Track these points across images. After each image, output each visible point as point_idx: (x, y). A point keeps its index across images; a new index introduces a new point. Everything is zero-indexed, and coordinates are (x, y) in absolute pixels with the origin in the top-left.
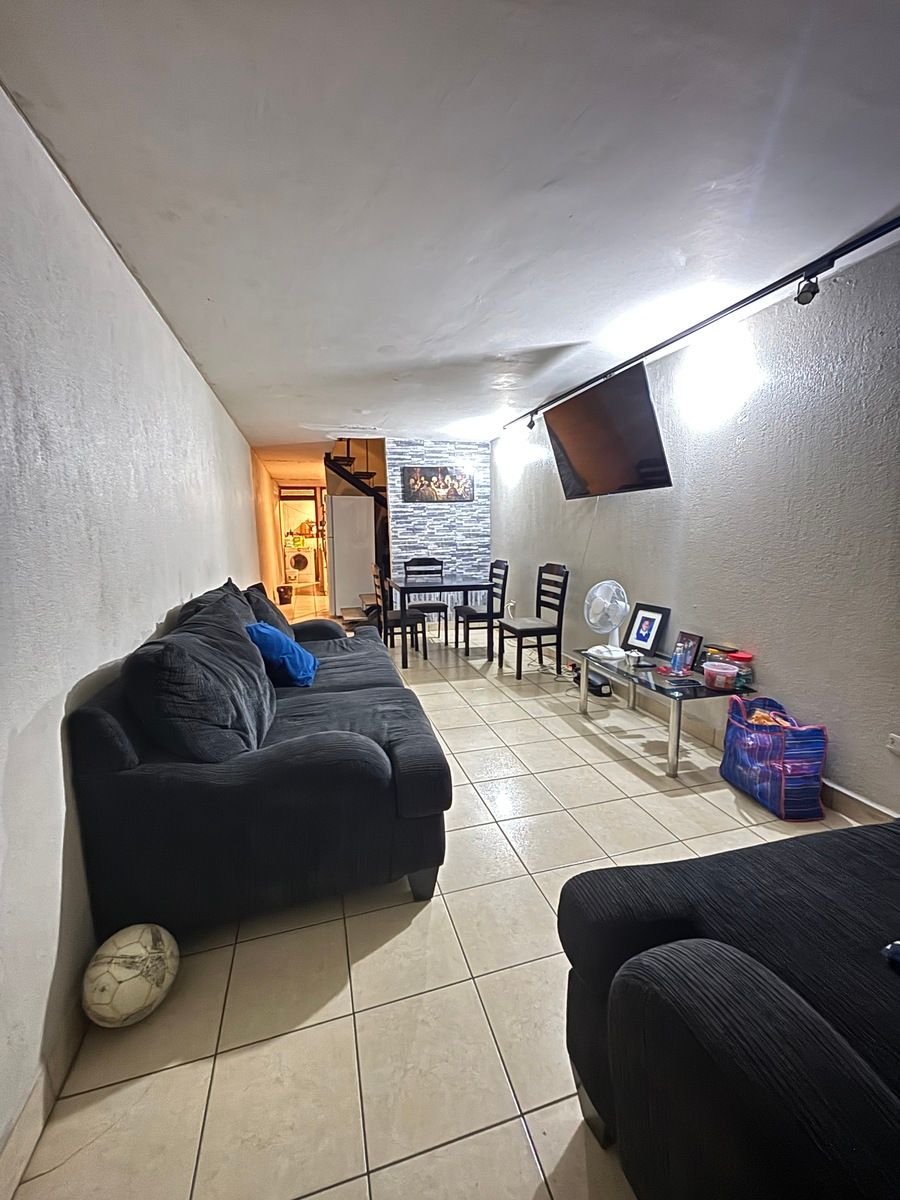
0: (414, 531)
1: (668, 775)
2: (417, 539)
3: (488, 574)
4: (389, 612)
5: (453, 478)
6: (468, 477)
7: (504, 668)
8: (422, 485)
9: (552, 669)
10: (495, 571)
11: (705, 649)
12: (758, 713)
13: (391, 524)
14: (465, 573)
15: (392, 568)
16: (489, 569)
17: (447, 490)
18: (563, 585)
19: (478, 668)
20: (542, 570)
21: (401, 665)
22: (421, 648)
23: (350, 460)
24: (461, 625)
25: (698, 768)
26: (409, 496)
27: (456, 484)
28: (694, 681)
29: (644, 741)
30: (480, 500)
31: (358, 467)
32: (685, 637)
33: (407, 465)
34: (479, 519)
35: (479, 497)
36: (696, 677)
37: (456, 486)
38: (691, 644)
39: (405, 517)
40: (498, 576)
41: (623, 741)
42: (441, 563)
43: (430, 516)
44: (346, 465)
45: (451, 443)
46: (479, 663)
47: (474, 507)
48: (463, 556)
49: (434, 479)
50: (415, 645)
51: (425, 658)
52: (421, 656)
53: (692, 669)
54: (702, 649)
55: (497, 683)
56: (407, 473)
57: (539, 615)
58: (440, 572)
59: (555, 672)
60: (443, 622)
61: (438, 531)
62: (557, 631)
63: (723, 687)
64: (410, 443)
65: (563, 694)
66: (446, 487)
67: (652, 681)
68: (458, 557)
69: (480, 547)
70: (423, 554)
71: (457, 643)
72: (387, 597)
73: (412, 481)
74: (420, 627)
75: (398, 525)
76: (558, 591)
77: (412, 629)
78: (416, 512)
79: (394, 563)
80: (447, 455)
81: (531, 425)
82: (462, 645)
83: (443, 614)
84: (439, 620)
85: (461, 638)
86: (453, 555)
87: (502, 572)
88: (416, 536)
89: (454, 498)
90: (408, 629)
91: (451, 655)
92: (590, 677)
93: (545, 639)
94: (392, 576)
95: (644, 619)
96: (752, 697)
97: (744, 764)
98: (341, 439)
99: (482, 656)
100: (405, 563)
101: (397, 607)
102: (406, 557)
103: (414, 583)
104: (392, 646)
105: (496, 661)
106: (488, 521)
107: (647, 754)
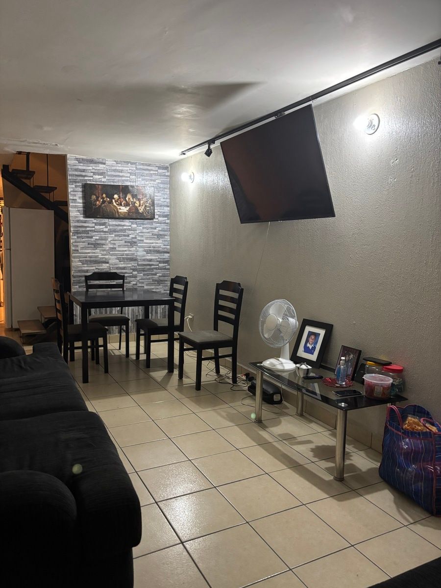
0: (96, 245)
1: (336, 479)
2: (99, 253)
3: (168, 288)
4: (69, 326)
5: (134, 196)
6: (148, 195)
7: (184, 379)
8: (104, 202)
9: (228, 378)
10: (176, 286)
11: (364, 362)
12: (410, 419)
13: (73, 239)
14: (146, 287)
15: (72, 281)
16: (169, 283)
17: (128, 208)
18: (239, 302)
19: (159, 380)
20: (219, 287)
21: (81, 379)
22: (101, 360)
23: (29, 174)
24: (142, 338)
25: (360, 470)
26: (90, 211)
27: (138, 202)
28: (355, 391)
29: (312, 446)
30: (160, 219)
31: (38, 180)
32: (346, 350)
33: (88, 182)
34: (159, 236)
35: (160, 216)
36: (357, 387)
37: (137, 204)
38: (351, 356)
39: (87, 232)
40: (177, 291)
41: (295, 447)
42: (123, 278)
43: (111, 232)
44: (26, 178)
45: (132, 164)
46: (159, 374)
47: (155, 225)
48: (144, 271)
49: (116, 196)
50: (95, 357)
51: (106, 371)
52: (102, 369)
53: (353, 379)
54: (361, 361)
55: (177, 394)
56: (89, 190)
57: (216, 328)
58: (122, 286)
59: (230, 381)
60: (124, 334)
61: (119, 246)
62: (233, 343)
63: (380, 396)
64: (91, 161)
65: (239, 403)
66: (127, 205)
67: (318, 391)
68: (139, 271)
69: (160, 262)
70: (104, 267)
71: (138, 354)
72: (67, 310)
73: (94, 197)
74: (101, 341)
75: (79, 240)
76: (233, 306)
77: (92, 343)
78: (97, 227)
79: (74, 277)
80: (128, 175)
81: (209, 153)
82: (143, 357)
83: (124, 327)
84: (120, 333)
85: (142, 350)
86: (134, 270)
87: (182, 287)
88: (98, 251)
89: (134, 215)
90: (89, 343)
91: (132, 367)
92: (264, 386)
93: (222, 351)
94: (73, 290)
95: (310, 334)
96: (404, 405)
97: (400, 467)
98: (20, 153)
99: (162, 368)
100: (86, 277)
101: (78, 320)
102: (87, 271)
103: (95, 296)
104: (72, 359)
105: (176, 372)
106: (168, 238)
107: (316, 459)
